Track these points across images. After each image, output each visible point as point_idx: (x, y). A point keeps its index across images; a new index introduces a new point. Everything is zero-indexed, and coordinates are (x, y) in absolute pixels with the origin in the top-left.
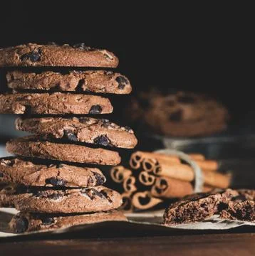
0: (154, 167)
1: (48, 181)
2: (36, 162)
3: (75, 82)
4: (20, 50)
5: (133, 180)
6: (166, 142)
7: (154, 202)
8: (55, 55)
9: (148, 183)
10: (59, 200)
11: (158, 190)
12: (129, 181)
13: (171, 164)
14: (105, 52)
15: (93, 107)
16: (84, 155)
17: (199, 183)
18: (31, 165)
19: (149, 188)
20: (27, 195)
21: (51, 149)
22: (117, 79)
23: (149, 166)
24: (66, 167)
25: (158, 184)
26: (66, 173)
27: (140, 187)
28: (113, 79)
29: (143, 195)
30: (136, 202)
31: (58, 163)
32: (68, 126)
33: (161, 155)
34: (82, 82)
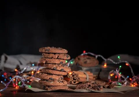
0: (77, 75)
1: (49, 78)
2: (48, 74)
3: (57, 56)
4: (45, 48)
5: (72, 78)
6: (83, 68)
7: (77, 83)
8: (52, 50)
9: (75, 78)
10: (52, 83)
11: (78, 80)
12: (71, 78)
13: (81, 74)
14: (64, 50)
15: (61, 62)
16: (58, 73)
17: (88, 78)
18: (46, 74)
19: (76, 79)
20: (45, 81)
21: (51, 71)
22: (67, 56)
23: (76, 75)
24: (54, 75)
25: (78, 79)
26: (54, 77)
27: (74, 79)
28: (66, 56)
29: (74, 81)
30: (73, 82)
31: (52, 74)
32: (55, 66)
33: (80, 72)
34: (58, 56)
